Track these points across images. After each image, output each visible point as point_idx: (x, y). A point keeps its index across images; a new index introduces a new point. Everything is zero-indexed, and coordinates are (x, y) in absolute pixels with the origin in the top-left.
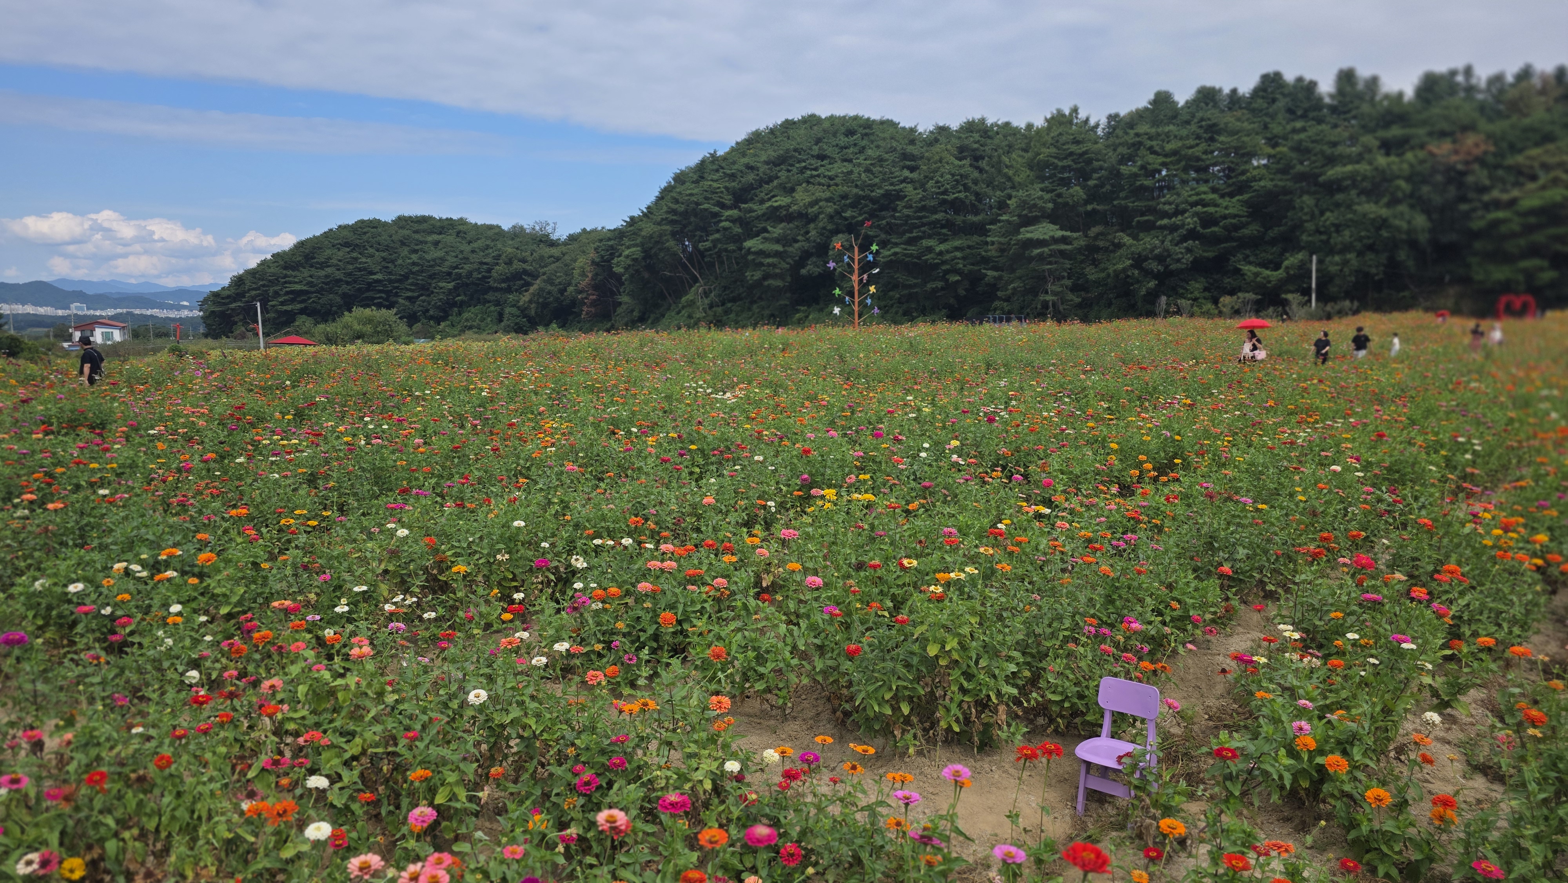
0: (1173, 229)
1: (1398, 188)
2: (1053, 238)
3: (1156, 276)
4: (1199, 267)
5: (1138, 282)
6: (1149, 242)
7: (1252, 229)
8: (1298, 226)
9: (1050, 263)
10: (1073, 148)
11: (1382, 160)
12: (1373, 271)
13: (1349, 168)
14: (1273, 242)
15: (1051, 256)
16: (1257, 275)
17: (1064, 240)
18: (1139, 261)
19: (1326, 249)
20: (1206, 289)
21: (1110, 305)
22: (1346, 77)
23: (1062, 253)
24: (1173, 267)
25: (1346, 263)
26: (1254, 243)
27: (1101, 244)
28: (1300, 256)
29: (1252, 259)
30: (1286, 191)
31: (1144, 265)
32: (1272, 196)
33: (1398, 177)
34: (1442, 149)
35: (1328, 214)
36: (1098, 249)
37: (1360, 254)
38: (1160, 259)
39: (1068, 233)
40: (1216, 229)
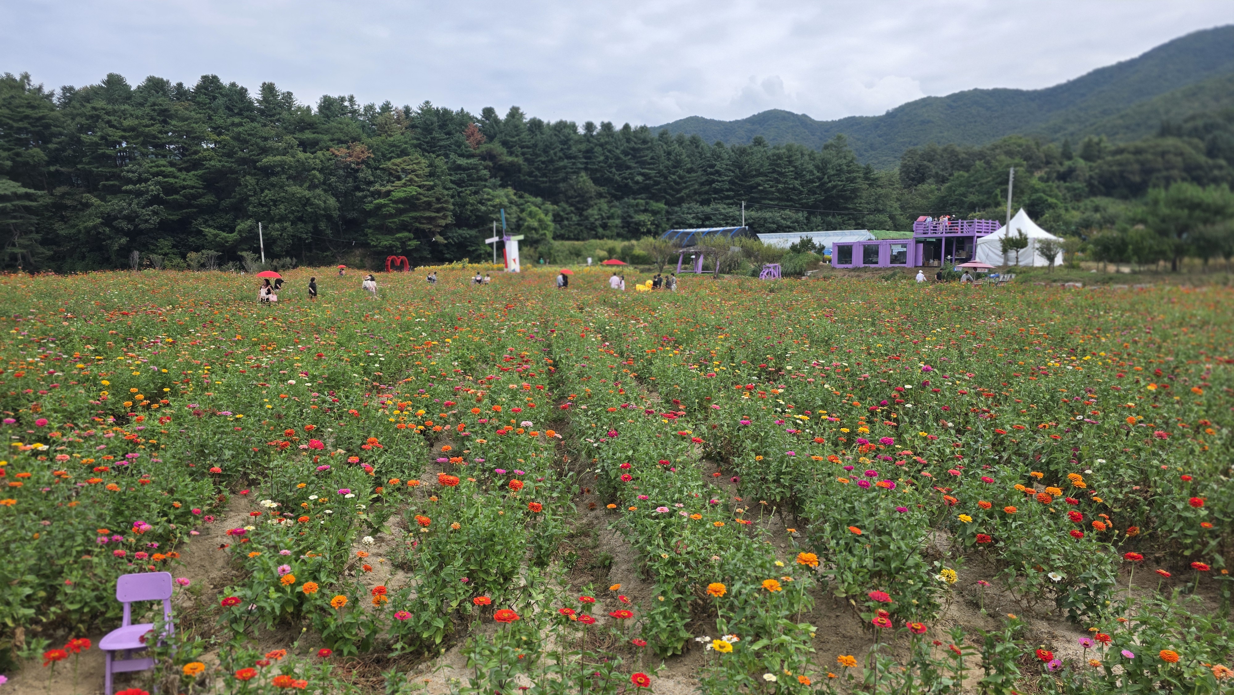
0: (139, 194)
1: (314, 176)
2: (15, 194)
3: (127, 234)
4: (164, 228)
5: (110, 238)
6: (115, 204)
7: (208, 199)
8: (245, 199)
9: (15, 218)
10: (29, 112)
11: (301, 155)
12: (304, 236)
13: (278, 158)
14: (226, 211)
15: (14, 211)
16: (216, 236)
17: (27, 196)
18: (109, 220)
19: (268, 218)
20: (174, 246)
21: (83, 258)
22: (269, 89)
23: (27, 209)
24: (142, 226)
25: (284, 229)
26: (211, 210)
27: (69, 202)
28: (249, 222)
29: (210, 223)
30: (233, 172)
31: (115, 223)
32: (221, 174)
33: (314, 169)
34: (341, 151)
35: (266, 191)
36: (66, 207)
37: (293, 223)
38: (130, 219)
39: (32, 191)
40: (177, 197)
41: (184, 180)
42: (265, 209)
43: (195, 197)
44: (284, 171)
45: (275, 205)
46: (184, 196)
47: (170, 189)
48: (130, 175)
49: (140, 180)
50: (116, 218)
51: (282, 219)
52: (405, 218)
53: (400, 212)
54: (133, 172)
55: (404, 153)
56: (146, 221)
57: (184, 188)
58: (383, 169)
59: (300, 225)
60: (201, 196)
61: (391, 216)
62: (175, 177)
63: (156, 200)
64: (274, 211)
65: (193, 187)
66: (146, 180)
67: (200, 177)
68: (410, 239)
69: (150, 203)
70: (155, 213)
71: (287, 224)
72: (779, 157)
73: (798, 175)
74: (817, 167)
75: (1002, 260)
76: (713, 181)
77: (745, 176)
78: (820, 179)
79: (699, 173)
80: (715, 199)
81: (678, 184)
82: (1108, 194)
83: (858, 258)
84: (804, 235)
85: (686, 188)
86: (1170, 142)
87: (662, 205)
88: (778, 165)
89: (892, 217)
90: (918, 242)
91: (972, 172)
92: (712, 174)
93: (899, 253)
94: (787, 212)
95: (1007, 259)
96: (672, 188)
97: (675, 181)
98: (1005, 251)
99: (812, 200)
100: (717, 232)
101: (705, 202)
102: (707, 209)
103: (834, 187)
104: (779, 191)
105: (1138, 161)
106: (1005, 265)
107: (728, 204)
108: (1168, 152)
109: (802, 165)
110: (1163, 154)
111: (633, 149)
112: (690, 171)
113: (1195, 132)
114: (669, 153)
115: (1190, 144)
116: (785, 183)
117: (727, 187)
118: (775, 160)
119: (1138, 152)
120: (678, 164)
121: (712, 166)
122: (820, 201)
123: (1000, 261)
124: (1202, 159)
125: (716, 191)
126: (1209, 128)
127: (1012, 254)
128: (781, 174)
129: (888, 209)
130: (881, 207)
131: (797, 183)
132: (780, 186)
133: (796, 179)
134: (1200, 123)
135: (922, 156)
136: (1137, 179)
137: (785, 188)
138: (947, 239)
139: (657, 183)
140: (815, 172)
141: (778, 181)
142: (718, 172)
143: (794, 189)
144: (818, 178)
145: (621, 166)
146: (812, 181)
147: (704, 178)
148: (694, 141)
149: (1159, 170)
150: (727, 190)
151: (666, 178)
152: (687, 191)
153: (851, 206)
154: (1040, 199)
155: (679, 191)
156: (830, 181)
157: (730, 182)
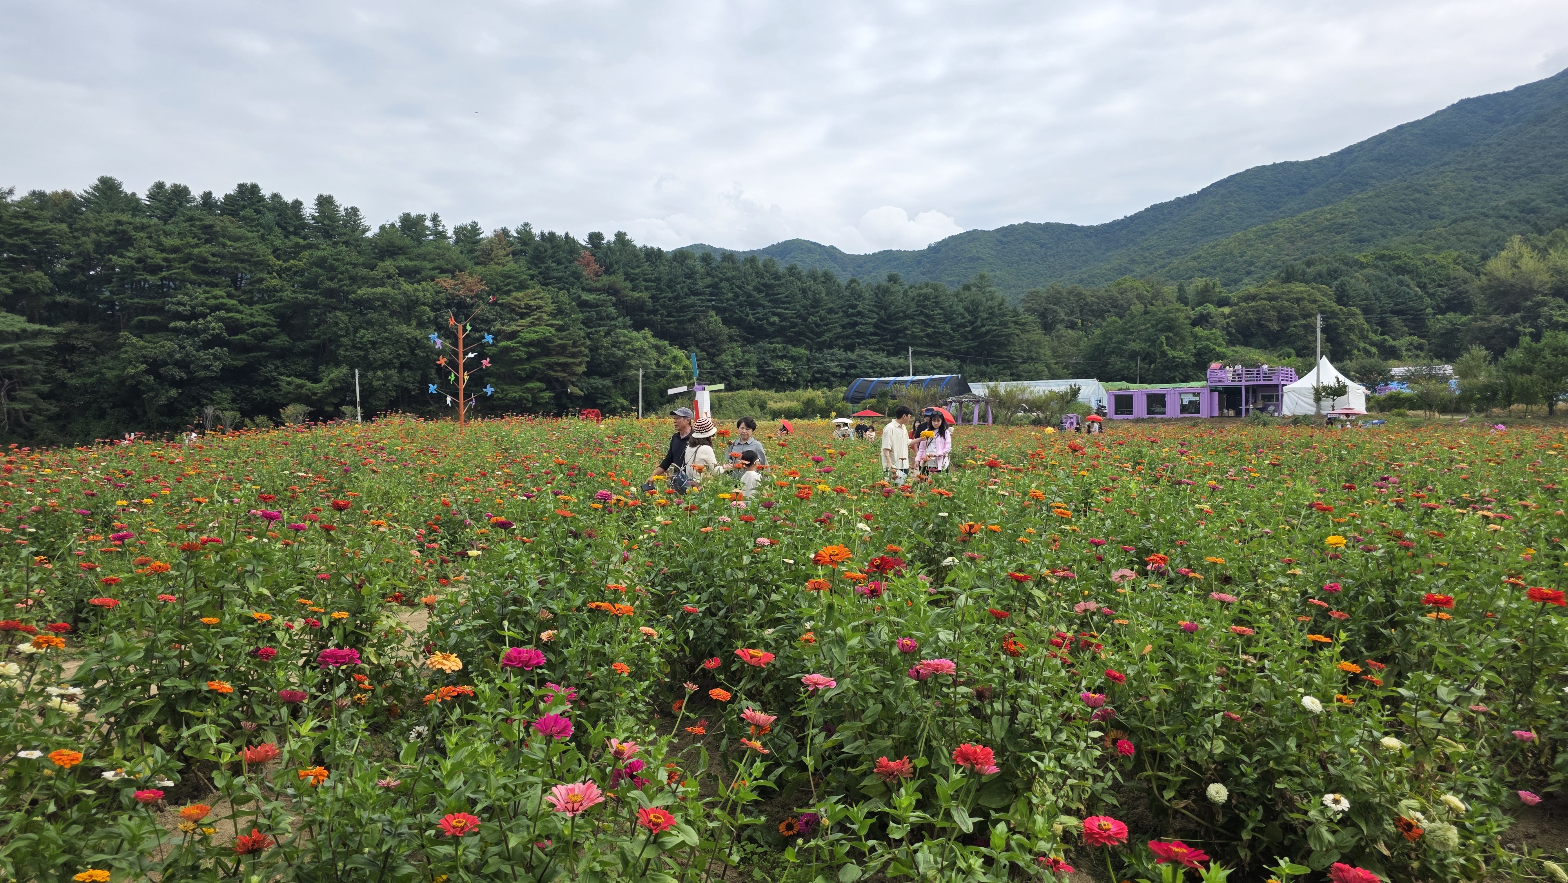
2: (24, 331)
3: (175, 383)
4: (229, 376)
5: (152, 389)
6: (167, 345)
7: (282, 340)
8: (335, 340)
11: (406, 287)
12: (411, 386)
13: (380, 290)
14: (304, 354)
16: (301, 386)
17: (36, 334)
18: (154, 366)
20: (234, 400)
22: (325, 202)
24: (202, 374)
26: (283, 354)
27: (79, 343)
28: (345, 369)
29: (282, 370)
31: (162, 370)
33: (424, 304)
34: (446, 282)
35: (362, 331)
36: (72, 349)
37: (400, 371)
38: (183, 365)
39: (45, 327)
40: (244, 337)
41: (251, 315)
42: (362, 353)
43: (266, 337)
44: (385, 306)
45: (373, 348)
46: (254, 335)
47: (234, 327)
48: (181, 309)
49: (194, 316)
50: (165, 364)
51: (386, 365)
52: (537, 364)
53: (531, 357)
54: (184, 305)
55: (522, 287)
56: (207, 368)
57: (252, 325)
58: (501, 305)
59: (407, 373)
60: (273, 336)
61: (521, 361)
62: (238, 311)
63: (216, 341)
64: (373, 355)
65: (264, 325)
66: (204, 316)
67: (272, 312)
68: (541, 391)
69: (207, 345)
70: (216, 357)
71: (393, 372)
72: (926, 297)
73: (948, 318)
74: (967, 309)
75: (1314, 409)
76: (856, 324)
77: (891, 318)
78: (972, 323)
79: (841, 314)
80: (859, 344)
81: (818, 326)
82: (1246, 344)
83: (1140, 407)
85: (829, 330)
86: (1299, 288)
87: (803, 351)
88: (925, 307)
89: (1048, 366)
90: (1212, 391)
91: (1127, 317)
92: (853, 315)
93: (1190, 402)
94: (938, 359)
95: (1319, 408)
96: (812, 332)
97: (815, 323)
98: (1318, 399)
99: (964, 346)
101: (850, 348)
102: (852, 356)
103: (988, 332)
104: (928, 336)
105: (1273, 308)
107: (873, 350)
108: (1303, 299)
109: (951, 306)
110: (1298, 300)
111: (765, 285)
112: (831, 311)
113: (1318, 278)
114: (804, 291)
115: (1319, 290)
116: (934, 327)
117: (872, 330)
118: (922, 301)
119: (1271, 298)
120: (816, 303)
121: (854, 307)
122: (973, 348)
123: (1311, 410)
124: (1337, 308)
125: (859, 335)
126: (1333, 274)
127: (1326, 403)
128: (927, 316)
129: (1043, 358)
130: (1034, 355)
131: (948, 327)
132: (930, 330)
133: (945, 322)
134: (1322, 268)
136: (1275, 327)
137: (934, 332)
138: (1247, 387)
139: (794, 325)
140: (967, 315)
141: (928, 326)
142: (860, 313)
143: (946, 333)
144: (969, 321)
145: (754, 305)
146: (963, 326)
147: (846, 320)
148: (828, 278)
149: (1297, 319)
150: (872, 334)
151: (805, 320)
152: (831, 335)
153: (1004, 354)
155: (820, 334)
156: (983, 326)
157: (876, 326)
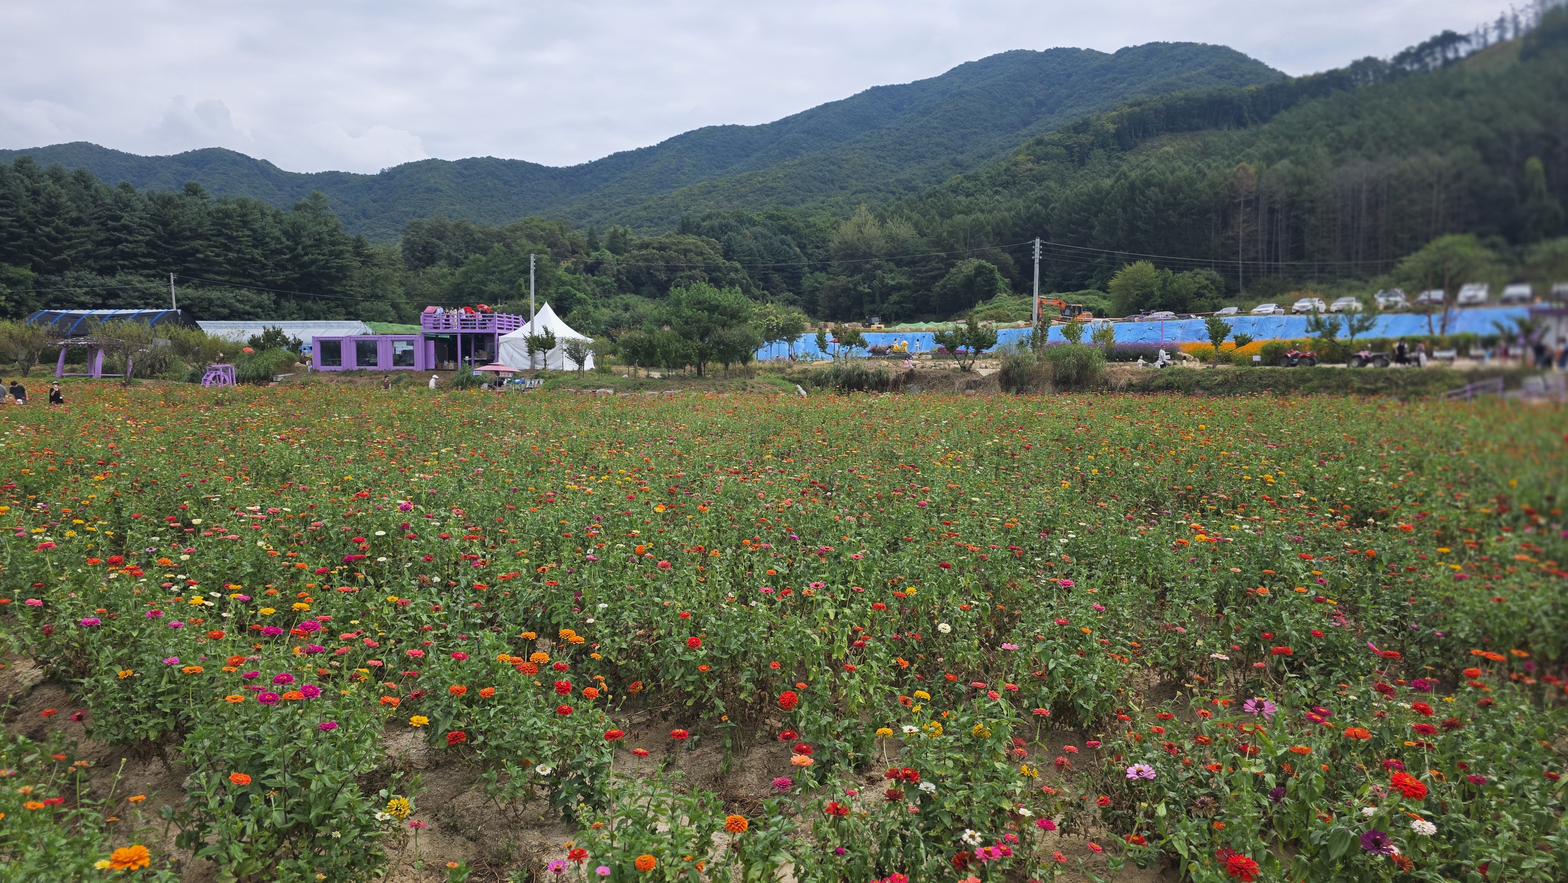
72: (227, 215)
73: (258, 241)
74: (286, 233)
75: (529, 363)
76: (119, 241)
77: (173, 237)
78: (292, 250)
79: (94, 226)
80: (123, 267)
81: (55, 240)
82: (637, 292)
83: (349, 357)
84: (270, 324)
85: (70, 247)
86: (690, 240)
87: (25, 272)
88: (226, 226)
89: (395, 306)
90: (427, 338)
91: (490, 256)
92: (115, 229)
93: (404, 352)
94: (244, 291)
95: (534, 362)
96: (44, 246)
97: (48, 236)
98: (531, 352)
99: (281, 277)
100: (128, 315)
101: (110, 271)
102: (112, 282)
103: (313, 262)
104: (229, 262)
105: (662, 258)
106: (533, 368)
107: (147, 276)
108: (690, 251)
109: (263, 228)
110: (685, 252)
112: (76, 222)
113: (712, 232)
114: (36, 193)
115: (708, 243)
116: (238, 251)
117: (143, 249)
118: (221, 219)
119: (662, 248)
120: (53, 210)
121: (117, 218)
122: (294, 280)
123: (526, 364)
124: (721, 260)
125: (124, 255)
126: (724, 228)
127: (540, 355)
128: (230, 238)
129: (390, 295)
130: (380, 293)
131: (257, 253)
132: (231, 255)
133: (255, 246)
134: (716, 222)
135: (429, 231)
136: (663, 277)
137: (239, 259)
138: (463, 335)
139: (15, 237)
140: (284, 239)
141: (228, 249)
142: (125, 227)
143: (253, 260)
144: (287, 247)
146: (280, 252)
147: (103, 235)
148: (81, 179)
149: (683, 271)
150: (144, 256)
151: (32, 229)
152: (73, 252)
153: (338, 289)
154: (568, 292)
155: (59, 251)
156: (306, 254)
157: (148, 243)
